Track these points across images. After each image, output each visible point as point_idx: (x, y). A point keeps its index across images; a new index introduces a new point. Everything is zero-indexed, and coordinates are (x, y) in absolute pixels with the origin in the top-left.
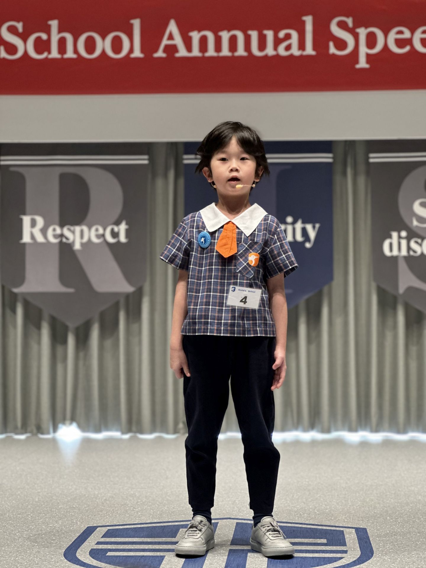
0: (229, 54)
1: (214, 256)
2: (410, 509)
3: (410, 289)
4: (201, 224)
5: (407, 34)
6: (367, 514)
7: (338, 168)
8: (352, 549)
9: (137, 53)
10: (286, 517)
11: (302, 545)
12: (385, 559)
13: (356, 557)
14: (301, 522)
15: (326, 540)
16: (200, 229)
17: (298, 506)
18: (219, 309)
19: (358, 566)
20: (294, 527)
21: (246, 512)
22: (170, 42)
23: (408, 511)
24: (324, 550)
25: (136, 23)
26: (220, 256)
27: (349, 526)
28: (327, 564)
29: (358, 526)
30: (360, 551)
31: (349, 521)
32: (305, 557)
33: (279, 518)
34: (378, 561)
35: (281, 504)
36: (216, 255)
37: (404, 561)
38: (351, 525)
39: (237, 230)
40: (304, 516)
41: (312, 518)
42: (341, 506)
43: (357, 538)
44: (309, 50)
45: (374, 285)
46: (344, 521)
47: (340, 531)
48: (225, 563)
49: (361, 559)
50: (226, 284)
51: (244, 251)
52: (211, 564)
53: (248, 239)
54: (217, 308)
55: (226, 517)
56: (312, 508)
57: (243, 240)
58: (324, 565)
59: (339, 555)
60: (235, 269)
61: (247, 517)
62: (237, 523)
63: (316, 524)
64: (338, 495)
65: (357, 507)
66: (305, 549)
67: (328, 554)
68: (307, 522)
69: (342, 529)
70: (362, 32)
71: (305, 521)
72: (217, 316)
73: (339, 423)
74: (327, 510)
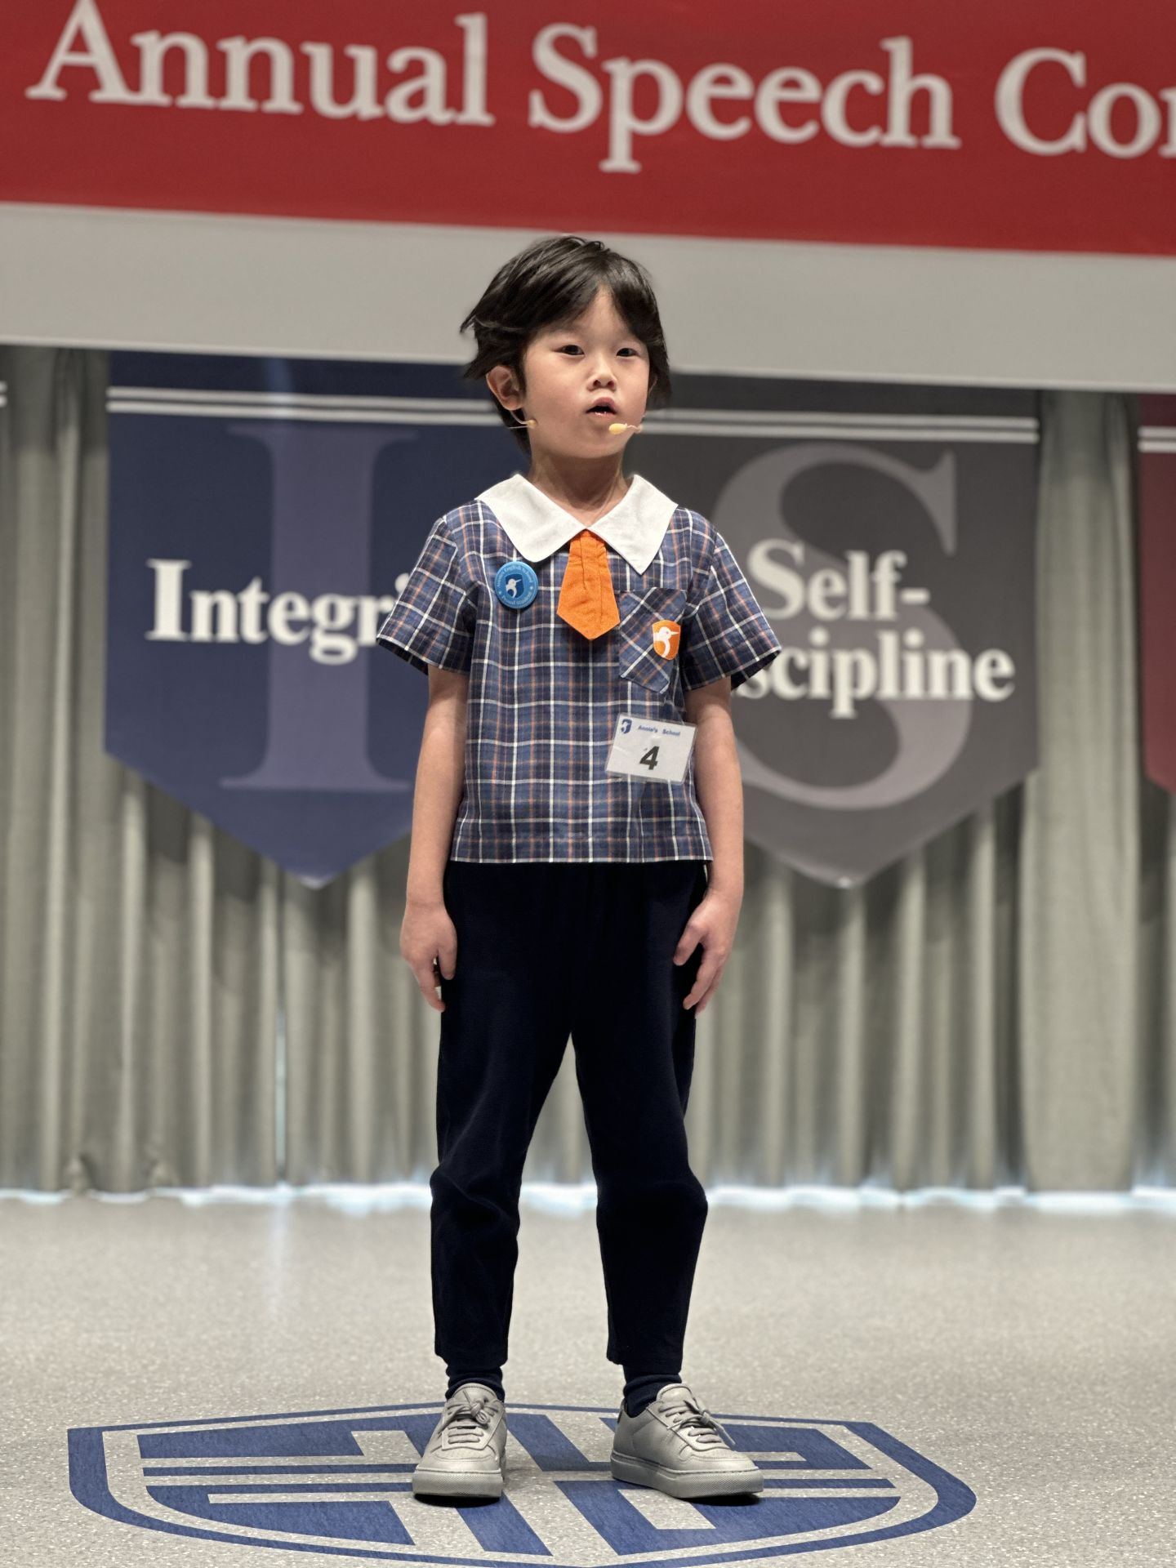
0: (248, 105)
1: (552, 633)
4: (499, 538)
5: (741, 87)
6: (832, 1387)
8: (898, 1477)
13: (929, 1495)
15: (797, 1454)
16: (500, 554)
18: (577, 786)
22: (78, 59)
24: (821, 1480)
26: (569, 633)
29: (843, 1419)
30: (923, 1481)
36: (555, 629)
38: (820, 1415)
39: (610, 556)
44: (475, 111)
47: (809, 1430)
50: (591, 711)
51: (635, 615)
53: (642, 582)
54: (571, 782)
57: (628, 584)
59: (877, 1493)
60: (616, 668)
67: (844, 1489)
70: (622, 72)
72: (573, 808)
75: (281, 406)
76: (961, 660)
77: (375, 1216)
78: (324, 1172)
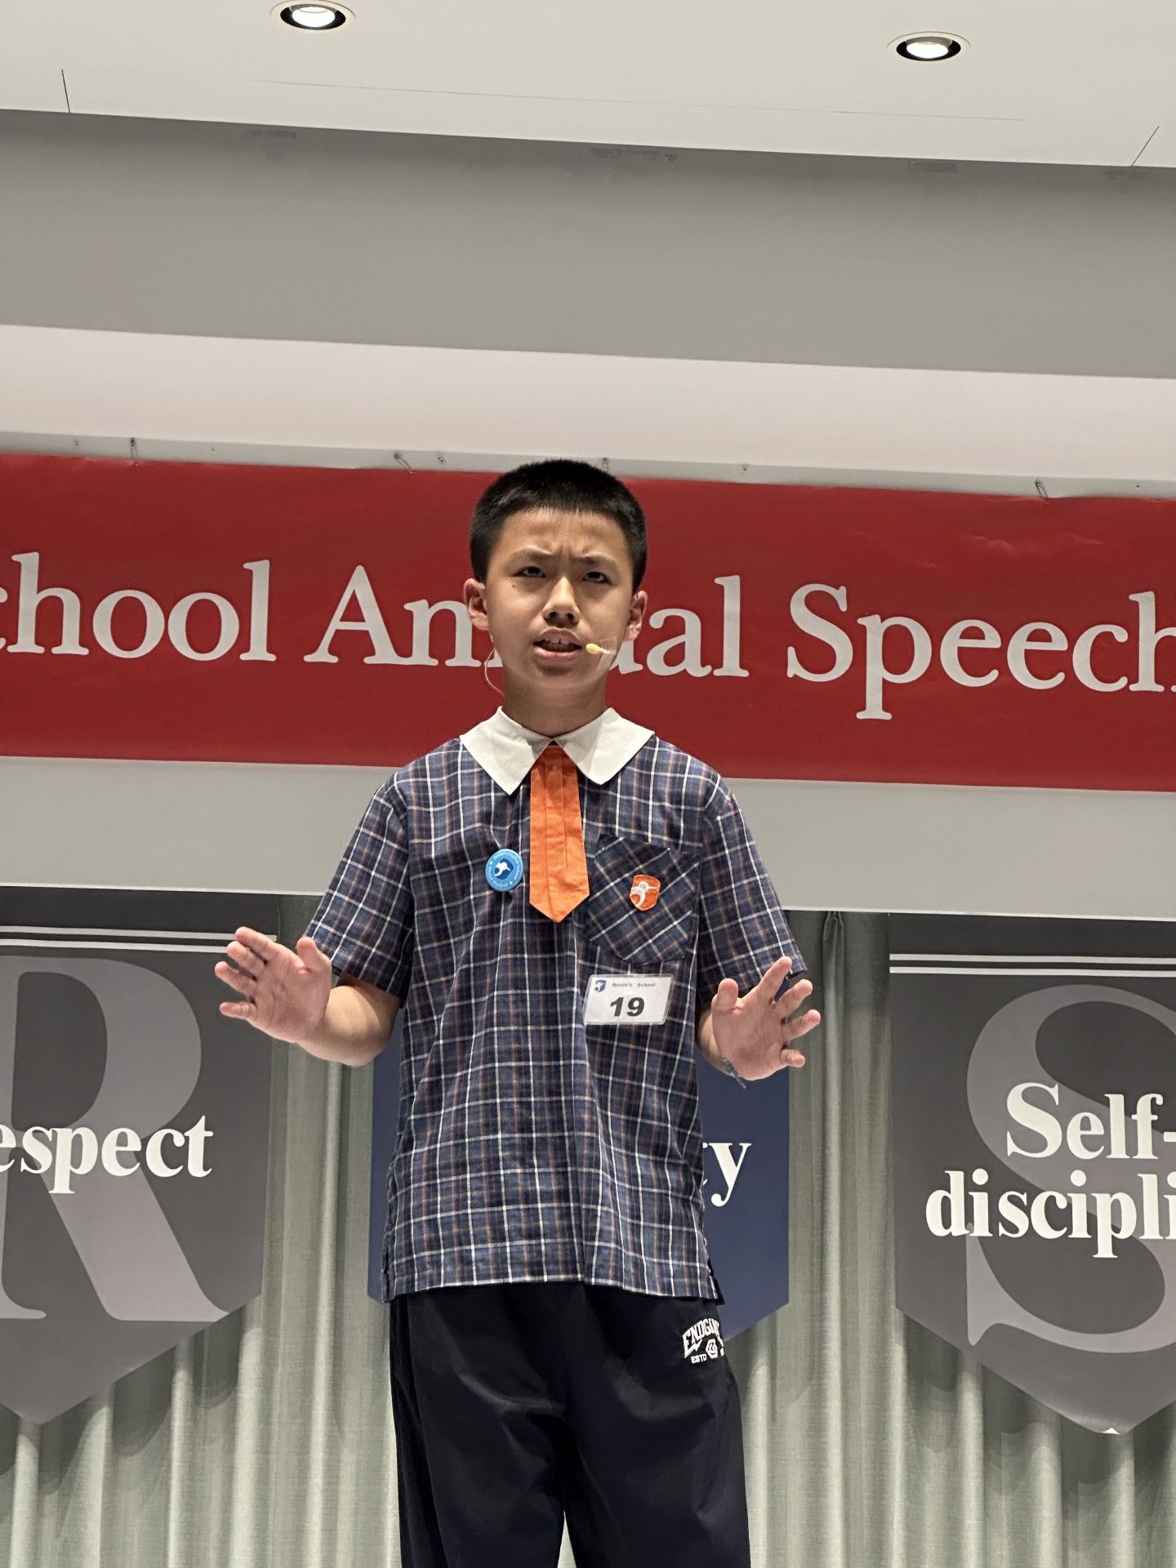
3: (997, 1333)
5: (992, 640)
9: (259, 651)
22: (352, 626)
25: (260, 572)
44: (731, 666)
45: (895, 1317)
70: (875, 628)
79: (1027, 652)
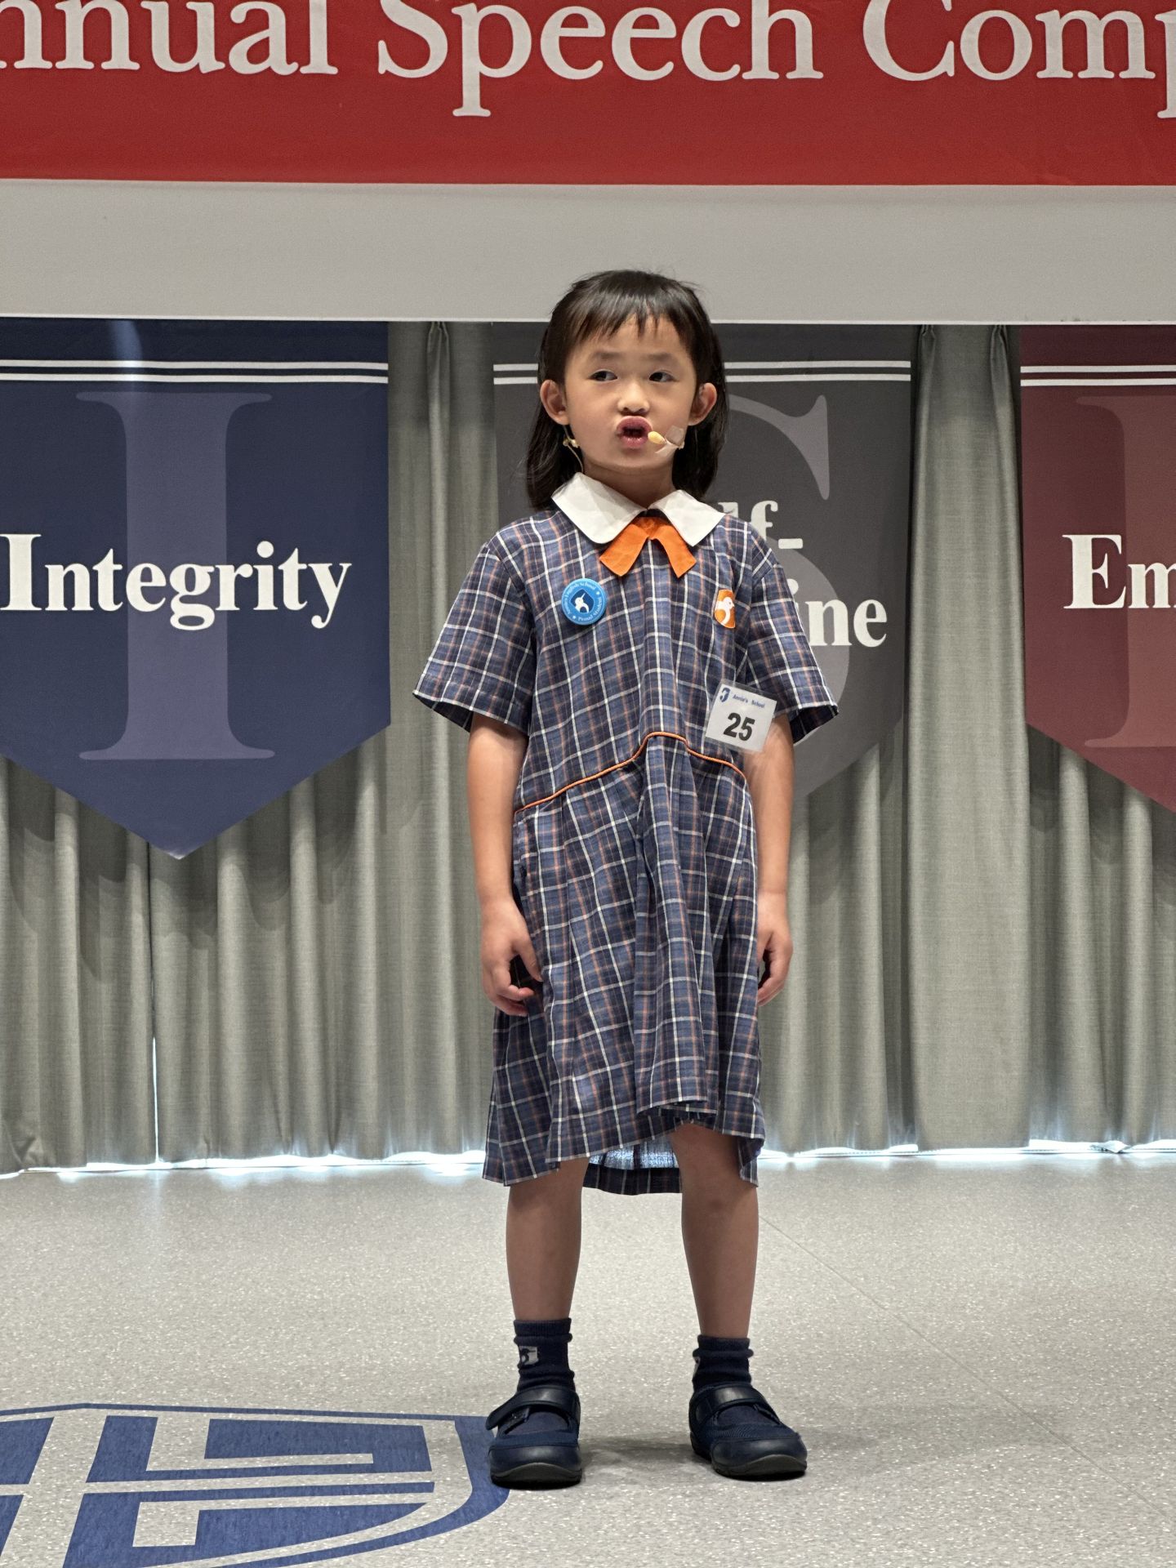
0: (85, 64)
2: (610, 1359)
5: (595, 27)
6: (491, 1377)
7: (404, 403)
8: (448, 1479)
10: (255, 1394)
11: (301, 1474)
12: (543, 1504)
13: (456, 1499)
14: (298, 1408)
15: (371, 1455)
17: (290, 1364)
19: (465, 1528)
20: (279, 1423)
21: (135, 1385)
23: (607, 1362)
24: (365, 1486)
27: (439, 1412)
28: (373, 1526)
29: (464, 1413)
30: (469, 1483)
31: (437, 1398)
32: (310, 1509)
33: (234, 1399)
34: (525, 1510)
35: (240, 1359)
37: (597, 1507)
38: (445, 1409)
40: (309, 1391)
41: (330, 1396)
42: (416, 1356)
43: (460, 1447)
44: (319, 62)
46: (424, 1400)
47: (413, 1427)
48: (70, 1535)
49: (472, 1507)
52: (27, 1539)
55: (76, 1403)
56: (329, 1367)
58: (367, 1527)
59: (408, 1498)
61: (139, 1399)
62: (108, 1417)
63: (343, 1410)
64: (405, 1328)
65: (461, 1357)
66: (310, 1483)
67: (376, 1496)
68: (316, 1407)
69: (417, 1423)
70: (470, 17)
71: (312, 1405)
73: (410, 1128)
74: (372, 1370)
75: (131, 370)
76: (839, 608)
77: (254, 1188)
78: (202, 1144)
79: (635, 42)
